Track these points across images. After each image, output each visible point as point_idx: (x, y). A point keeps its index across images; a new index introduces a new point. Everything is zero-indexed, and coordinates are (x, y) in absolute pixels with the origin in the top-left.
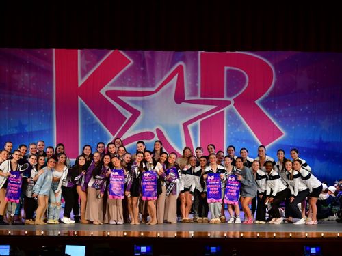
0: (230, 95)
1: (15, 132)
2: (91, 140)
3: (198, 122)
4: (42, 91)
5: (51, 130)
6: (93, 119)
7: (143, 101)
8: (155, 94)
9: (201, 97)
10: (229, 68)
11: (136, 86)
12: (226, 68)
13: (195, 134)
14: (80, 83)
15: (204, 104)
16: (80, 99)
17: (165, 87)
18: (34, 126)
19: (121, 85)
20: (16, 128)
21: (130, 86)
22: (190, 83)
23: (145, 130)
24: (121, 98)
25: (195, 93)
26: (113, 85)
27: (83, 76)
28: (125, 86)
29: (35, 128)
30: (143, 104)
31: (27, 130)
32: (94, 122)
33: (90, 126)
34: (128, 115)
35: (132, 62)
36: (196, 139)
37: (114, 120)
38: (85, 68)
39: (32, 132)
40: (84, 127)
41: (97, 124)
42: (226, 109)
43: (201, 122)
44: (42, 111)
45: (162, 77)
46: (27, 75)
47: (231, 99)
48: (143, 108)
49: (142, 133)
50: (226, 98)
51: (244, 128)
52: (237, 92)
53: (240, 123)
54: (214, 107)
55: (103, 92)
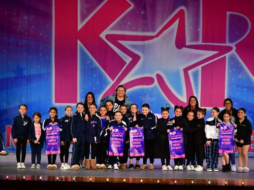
0: (231, 41)
1: (13, 75)
2: (90, 84)
3: (199, 68)
4: (41, 34)
5: (49, 74)
6: (92, 63)
7: (144, 46)
8: (156, 39)
9: (203, 42)
10: (231, 13)
11: (136, 30)
12: (228, 13)
13: (196, 80)
14: (80, 26)
15: (205, 50)
16: (79, 42)
17: (165, 32)
18: (33, 70)
19: (122, 29)
20: (14, 71)
21: (131, 30)
22: (191, 28)
23: (145, 76)
24: (121, 42)
25: (196, 38)
26: (112, 29)
27: (83, 20)
28: (126, 30)
29: (33, 71)
30: (143, 48)
31: (25, 73)
32: (93, 66)
33: (89, 70)
34: (128, 60)
35: (133, 6)
36: (196, 85)
37: (113, 65)
38: (85, 11)
39: (30, 76)
40: (83, 71)
41: (96, 68)
42: (227, 55)
43: (202, 67)
44: (41, 54)
45: (163, 22)
46: (26, 18)
47: (233, 45)
48: (143, 52)
49: (141, 78)
50: (228, 44)
51: (246, 74)
52: (240, 37)
53: (241, 69)
54: (216, 52)
55: (103, 35)
